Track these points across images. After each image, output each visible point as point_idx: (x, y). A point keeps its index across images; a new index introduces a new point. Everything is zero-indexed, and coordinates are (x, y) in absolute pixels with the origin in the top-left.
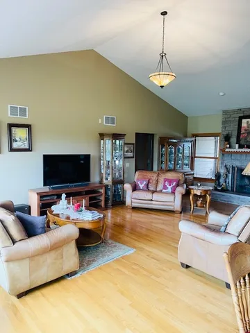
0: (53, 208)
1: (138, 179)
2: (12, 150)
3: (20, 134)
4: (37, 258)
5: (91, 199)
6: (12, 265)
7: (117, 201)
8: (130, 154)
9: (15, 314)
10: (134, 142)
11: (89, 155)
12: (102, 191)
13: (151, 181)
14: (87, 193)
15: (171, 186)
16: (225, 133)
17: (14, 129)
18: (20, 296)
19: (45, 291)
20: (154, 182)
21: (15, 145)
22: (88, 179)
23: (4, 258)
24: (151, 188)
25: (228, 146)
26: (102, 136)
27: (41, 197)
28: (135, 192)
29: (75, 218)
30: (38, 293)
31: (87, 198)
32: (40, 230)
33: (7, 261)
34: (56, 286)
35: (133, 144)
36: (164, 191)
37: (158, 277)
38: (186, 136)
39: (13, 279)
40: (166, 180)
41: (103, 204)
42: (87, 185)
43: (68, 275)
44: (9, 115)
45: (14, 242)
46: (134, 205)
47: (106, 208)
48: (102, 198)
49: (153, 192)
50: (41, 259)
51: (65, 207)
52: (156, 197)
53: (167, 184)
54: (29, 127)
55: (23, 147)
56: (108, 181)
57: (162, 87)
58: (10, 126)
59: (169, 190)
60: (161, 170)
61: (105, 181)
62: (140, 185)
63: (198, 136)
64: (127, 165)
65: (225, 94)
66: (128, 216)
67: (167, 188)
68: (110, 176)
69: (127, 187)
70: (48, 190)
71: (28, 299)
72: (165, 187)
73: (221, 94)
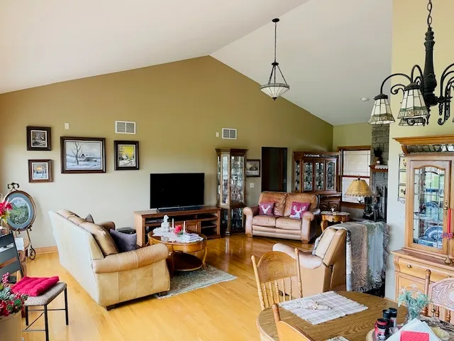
0: (155, 231)
1: (262, 203)
2: (118, 168)
3: (127, 151)
4: (126, 273)
5: (203, 224)
6: (102, 277)
7: (238, 228)
8: (256, 173)
9: (102, 322)
10: (260, 158)
11: (203, 174)
12: (217, 215)
13: (277, 205)
14: (201, 216)
15: (300, 211)
16: (376, 146)
17: (120, 146)
18: (109, 308)
19: (134, 307)
20: (281, 206)
21: (121, 163)
22: (202, 201)
23: (95, 270)
24: (277, 213)
25: (378, 162)
26: (219, 152)
27: (147, 219)
28: (257, 217)
29: (173, 240)
30: (127, 308)
31: (199, 223)
32: (131, 247)
33: (98, 272)
34: (146, 304)
35: (259, 161)
36: (291, 216)
37: (248, 302)
38: (331, 150)
39: (103, 291)
40: (294, 203)
41: (218, 230)
42: (199, 208)
43: (158, 294)
44: (116, 132)
45: (105, 255)
46: (255, 233)
47: (223, 235)
48: (218, 223)
49: (277, 217)
50: (130, 274)
51: (167, 230)
52: (279, 223)
53: (295, 208)
54: (136, 143)
55: (129, 165)
56: (226, 205)
57: (275, 98)
58: (117, 143)
59: (298, 215)
60: (296, 192)
61: (222, 204)
62: (264, 210)
63: (346, 150)
64: (252, 185)
65: (368, 100)
66: (248, 246)
67: (295, 214)
68: (228, 197)
69: (247, 211)
70: (156, 213)
71: (117, 312)
72: (293, 213)
73: (364, 99)
